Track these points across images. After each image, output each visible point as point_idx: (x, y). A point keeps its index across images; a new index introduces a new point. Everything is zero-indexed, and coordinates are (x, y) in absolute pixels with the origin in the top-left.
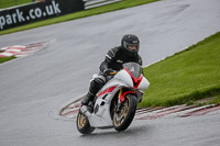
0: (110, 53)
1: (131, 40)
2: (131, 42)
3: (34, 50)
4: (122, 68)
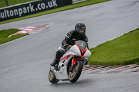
0: (68, 34)
1: (81, 27)
2: (81, 28)
3: (40, 30)
4: (75, 44)
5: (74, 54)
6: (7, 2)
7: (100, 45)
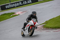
5: (31, 24)
6: (10, 1)
7: (50, 20)
